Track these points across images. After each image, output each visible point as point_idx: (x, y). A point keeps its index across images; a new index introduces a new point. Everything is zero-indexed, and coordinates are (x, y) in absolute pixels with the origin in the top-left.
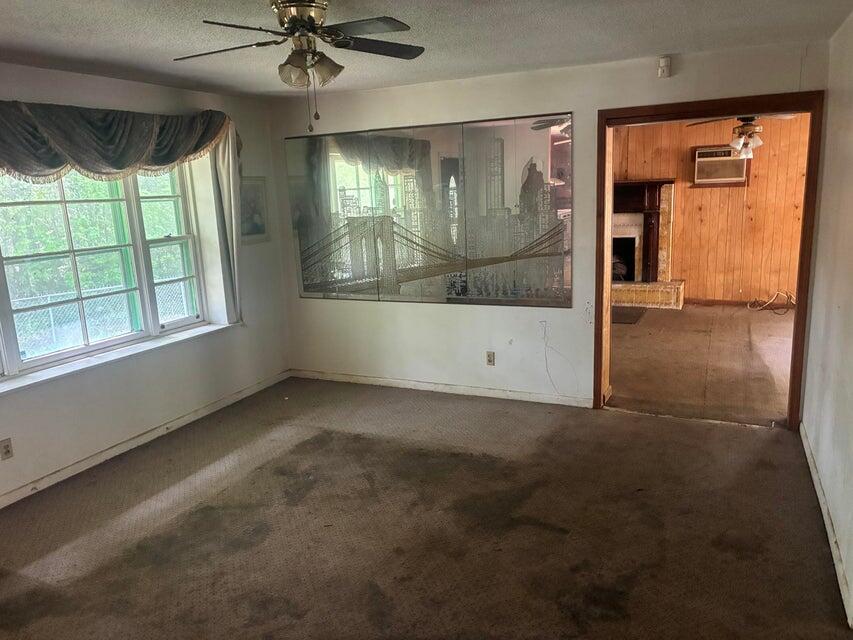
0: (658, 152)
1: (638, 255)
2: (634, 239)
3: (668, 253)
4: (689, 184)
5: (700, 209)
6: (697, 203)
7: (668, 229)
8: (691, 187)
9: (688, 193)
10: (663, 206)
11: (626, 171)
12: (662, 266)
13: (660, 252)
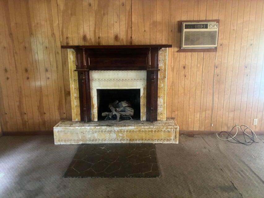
0: (155, 24)
1: (143, 101)
2: (139, 90)
3: (164, 99)
4: (176, 49)
5: (184, 67)
6: (182, 63)
7: (164, 82)
8: (178, 52)
9: (176, 56)
10: (161, 65)
11: (131, 37)
12: (160, 109)
13: (158, 99)
